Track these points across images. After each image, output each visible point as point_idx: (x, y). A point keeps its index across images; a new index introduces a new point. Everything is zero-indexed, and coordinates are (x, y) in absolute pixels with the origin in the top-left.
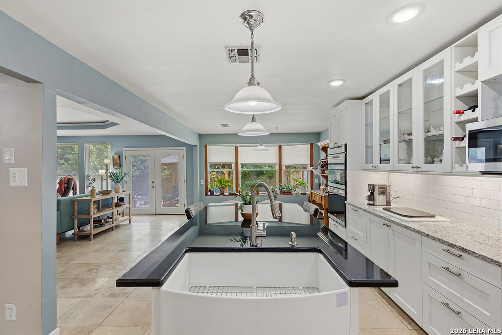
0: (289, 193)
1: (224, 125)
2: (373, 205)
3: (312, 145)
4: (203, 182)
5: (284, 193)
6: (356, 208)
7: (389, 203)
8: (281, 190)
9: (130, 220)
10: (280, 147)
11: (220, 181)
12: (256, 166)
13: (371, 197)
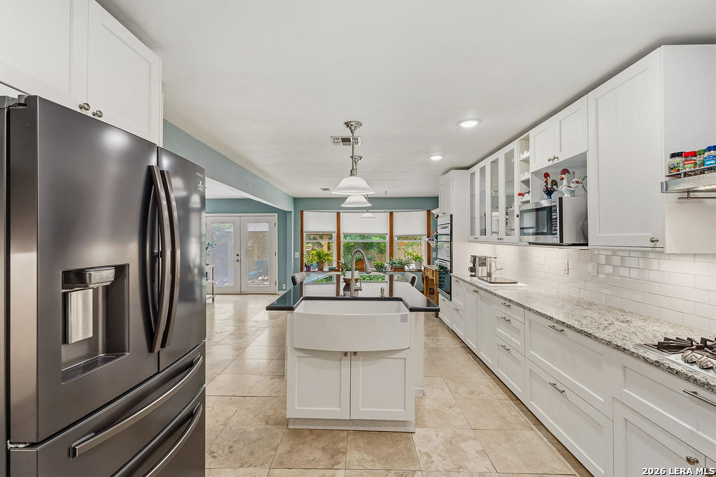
0: (402, 269)
1: (324, 189)
2: (475, 276)
3: (429, 212)
4: (298, 255)
5: (396, 269)
6: (459, 279)
7: (489, 275)
8: (391, 265)
9: (213, 299)
10: (391, 214)
11: (319, 255)
12: (362, 236)
13: (473, 270)
